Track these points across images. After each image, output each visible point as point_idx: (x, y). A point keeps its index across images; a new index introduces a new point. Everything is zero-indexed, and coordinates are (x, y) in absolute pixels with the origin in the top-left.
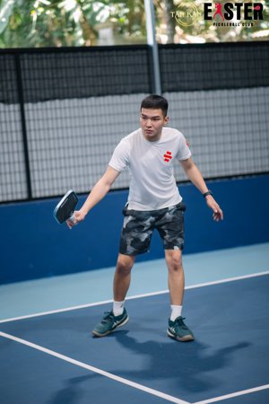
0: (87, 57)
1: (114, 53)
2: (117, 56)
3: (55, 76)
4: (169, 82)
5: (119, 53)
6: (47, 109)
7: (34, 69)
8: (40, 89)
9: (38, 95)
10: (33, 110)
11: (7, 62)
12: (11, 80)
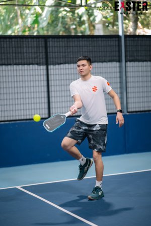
0: (85, 41)
1: (100, 39)
2: (101, 41)
3: (66, 51)
4: (130, 56)
5: (103, 39)
6: (61, 69)
7: (55, 47)
8: (58, 58)
9: (57, 61)
10: (53, 69)
11: (40, 42)
12: (42, 52)
